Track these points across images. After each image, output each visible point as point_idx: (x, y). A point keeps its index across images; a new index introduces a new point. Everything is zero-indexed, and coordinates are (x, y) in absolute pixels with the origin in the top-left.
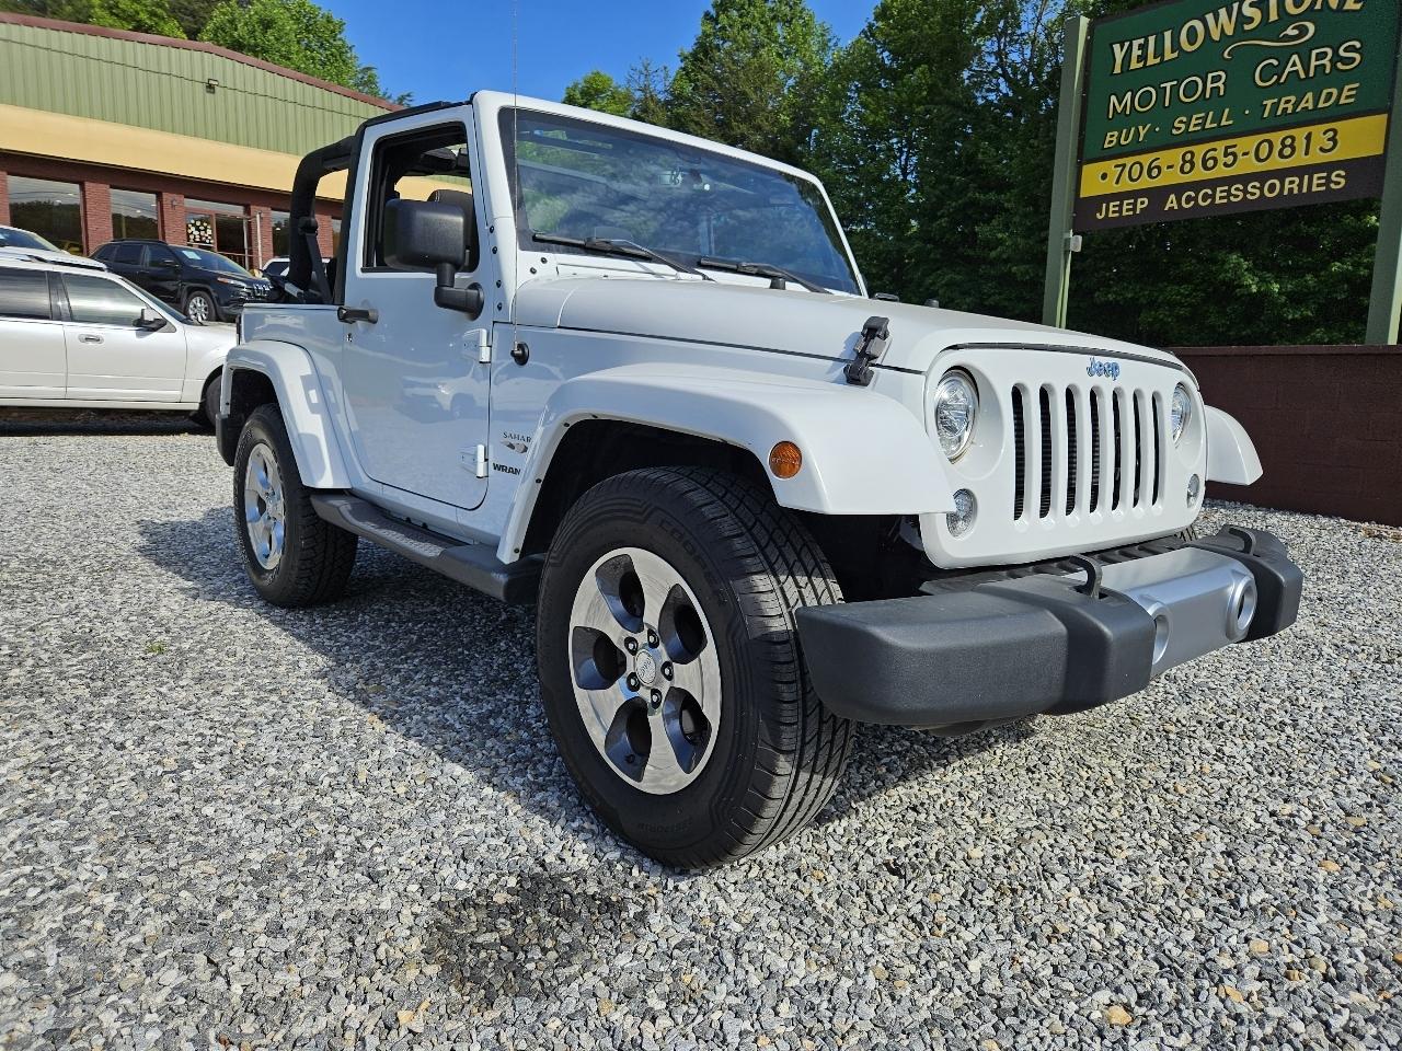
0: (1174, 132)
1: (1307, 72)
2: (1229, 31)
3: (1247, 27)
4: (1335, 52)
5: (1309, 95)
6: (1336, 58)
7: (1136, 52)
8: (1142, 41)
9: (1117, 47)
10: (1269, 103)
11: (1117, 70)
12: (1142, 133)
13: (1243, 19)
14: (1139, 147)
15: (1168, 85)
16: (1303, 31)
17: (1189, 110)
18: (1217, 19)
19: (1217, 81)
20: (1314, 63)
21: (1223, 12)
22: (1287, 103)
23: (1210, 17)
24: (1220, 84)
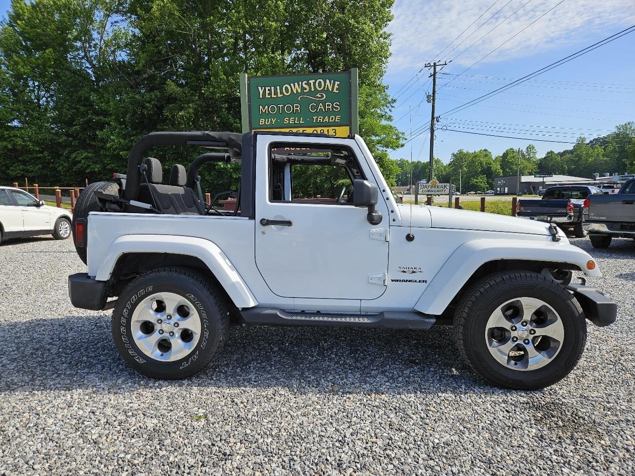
0: (285, 123)
1: (325, 110)
2: (299, 91)
3: (305, 91)
4: (332, 105)
5: (327, 117)
6: (333, 107)
7: (267, 92)
8: (269, 88)
9: (260, 88)
10: (315, 118)
11: (261, 97)
12: (273, 121)
13: (303, 88)
14: (273, 126)
15: (281, 106)
16: (322, 96)
17: (289, 116)
18: (294, 86)
19: (297, 107)
20: (327, 107)
21: (296, 84)
22: (320, 119)
23: (292, 85)
24: (298, 108)
